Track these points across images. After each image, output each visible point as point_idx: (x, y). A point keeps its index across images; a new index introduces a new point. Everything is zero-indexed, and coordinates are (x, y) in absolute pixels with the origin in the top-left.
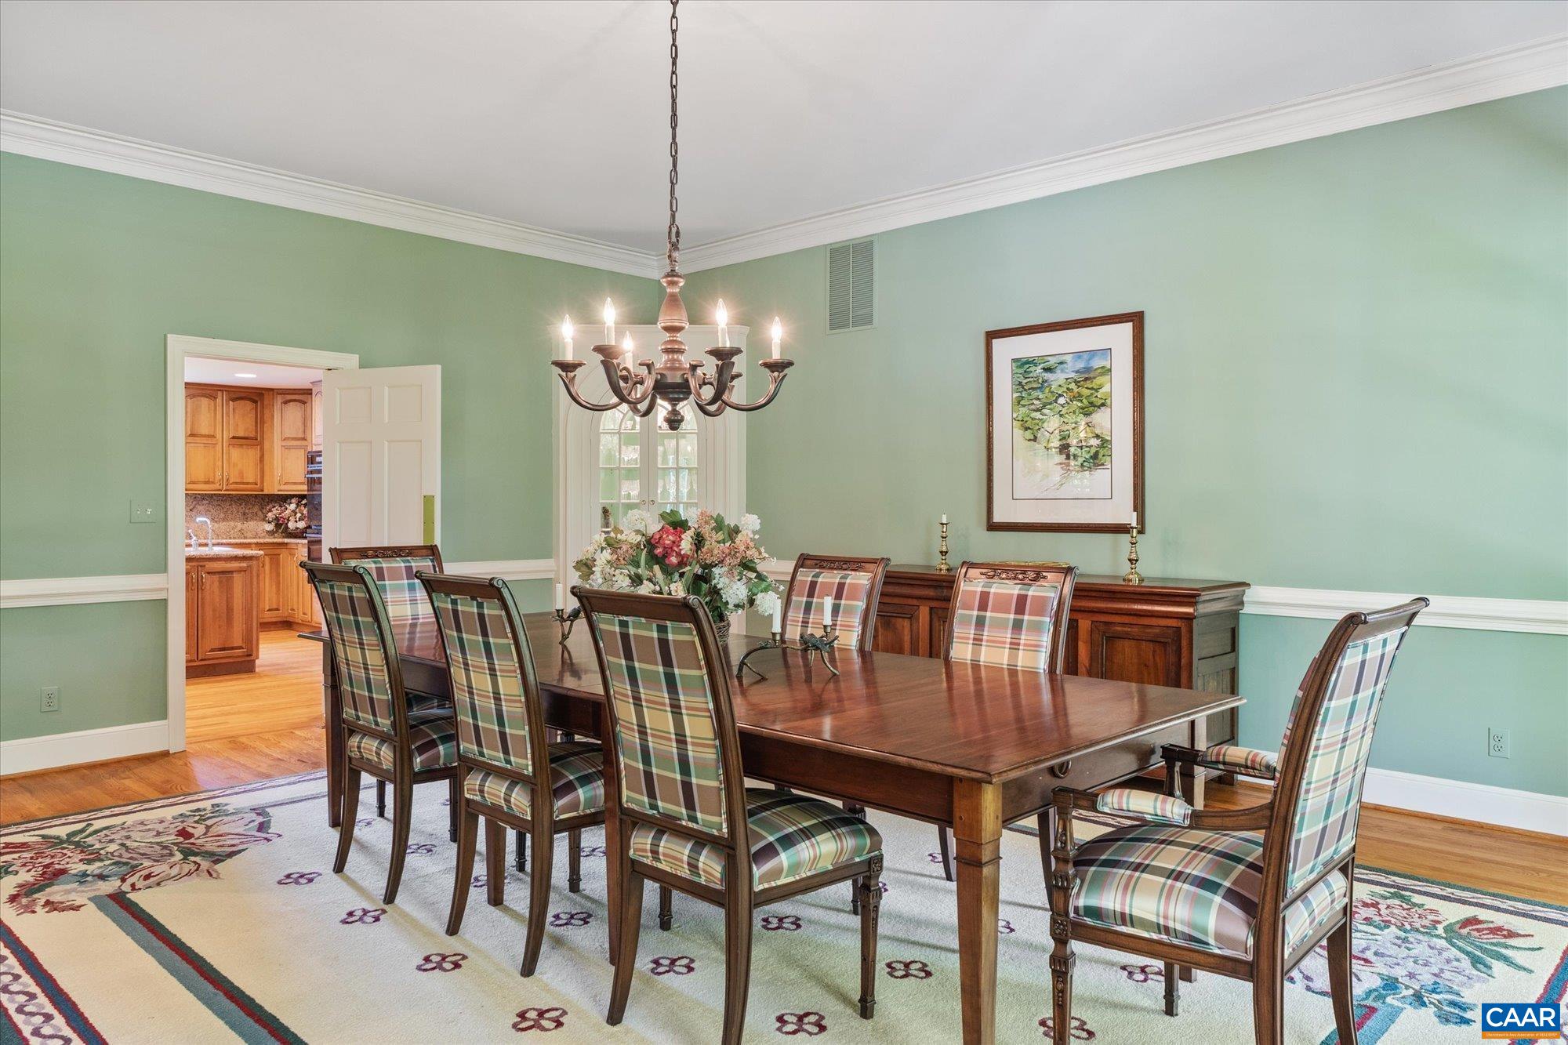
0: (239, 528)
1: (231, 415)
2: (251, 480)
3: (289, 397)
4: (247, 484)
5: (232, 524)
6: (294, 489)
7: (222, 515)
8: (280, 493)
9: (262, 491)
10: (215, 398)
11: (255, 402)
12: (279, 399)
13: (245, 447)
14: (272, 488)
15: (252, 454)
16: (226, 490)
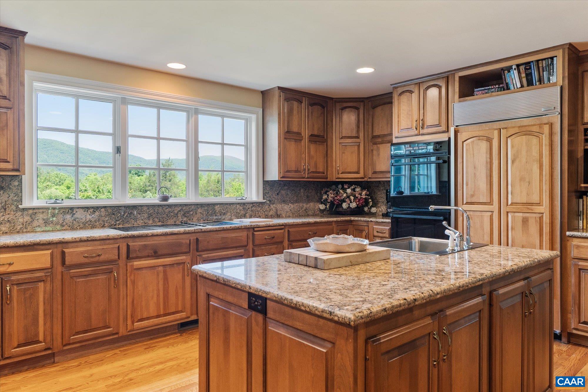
0: (304, 208)
1: (310, 117)
2: (321, 170)
3: (346, 105)
4: (319, 173)
5: (301, 205)
6: (349, 177)
7: (295, 198)
8: (337, 180)
9: (327, 178)
10: (301, 102)
11: (323, 107)
12: (338, 106)
13: (318, 143)
14: (333, 177)
15: (322, 148)
16: (308, 178)
